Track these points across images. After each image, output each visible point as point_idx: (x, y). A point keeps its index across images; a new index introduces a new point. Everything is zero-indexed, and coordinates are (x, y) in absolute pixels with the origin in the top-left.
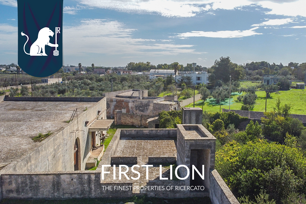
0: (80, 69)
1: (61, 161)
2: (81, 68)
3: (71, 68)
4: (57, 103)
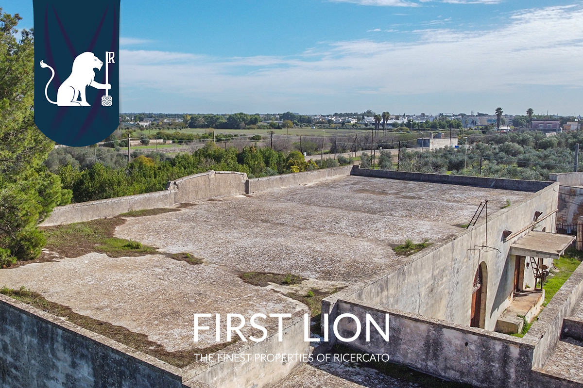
0: (498, 120)
1: (444, 302)
2: (502, 119)
3: (478, 118)
4: (445, 186)
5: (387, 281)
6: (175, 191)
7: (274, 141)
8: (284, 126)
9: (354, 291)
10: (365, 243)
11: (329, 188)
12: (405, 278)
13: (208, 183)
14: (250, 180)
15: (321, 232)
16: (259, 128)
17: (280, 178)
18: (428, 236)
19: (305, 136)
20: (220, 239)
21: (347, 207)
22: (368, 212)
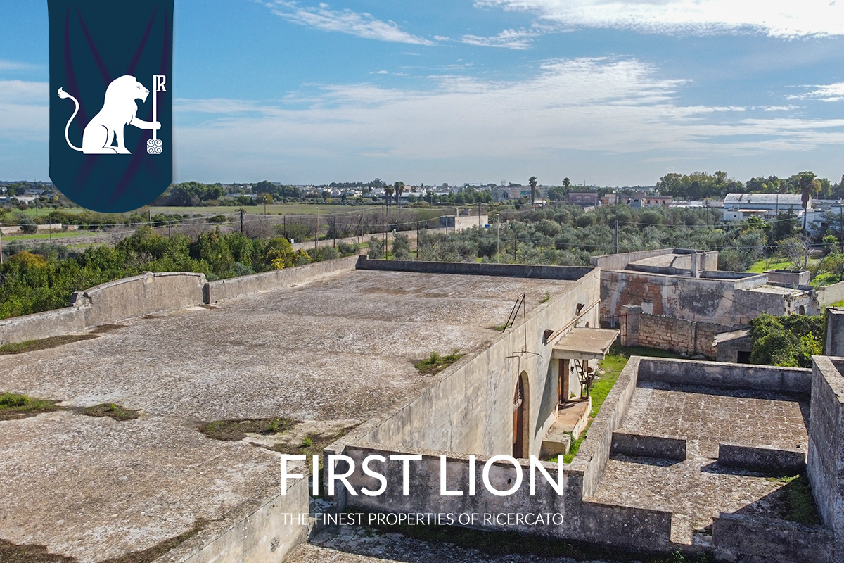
2: (537, 191)
5: (410, 411)
6: (87, 307)
7: (246, 223)
8: (259, 201)
9: (366, 431)
10: (380, 362)
11: (328, 289)
12: (432, 404)
13: (142, 292)
14: (210, 284)
15: (319, 353)
16: (222, 204)
17: (257, 278)
18: (458, 344)
19: (290, 216)
20: (166, 376)
21: (353, 313)
22: (381, 319)
